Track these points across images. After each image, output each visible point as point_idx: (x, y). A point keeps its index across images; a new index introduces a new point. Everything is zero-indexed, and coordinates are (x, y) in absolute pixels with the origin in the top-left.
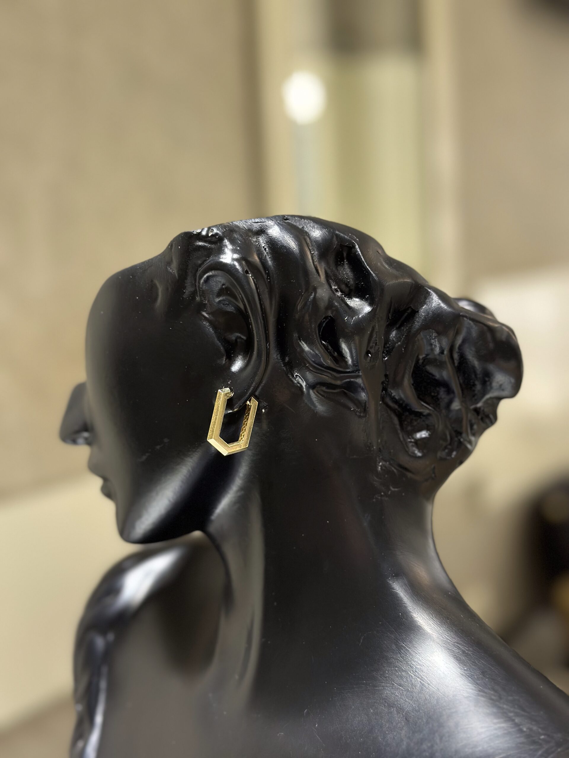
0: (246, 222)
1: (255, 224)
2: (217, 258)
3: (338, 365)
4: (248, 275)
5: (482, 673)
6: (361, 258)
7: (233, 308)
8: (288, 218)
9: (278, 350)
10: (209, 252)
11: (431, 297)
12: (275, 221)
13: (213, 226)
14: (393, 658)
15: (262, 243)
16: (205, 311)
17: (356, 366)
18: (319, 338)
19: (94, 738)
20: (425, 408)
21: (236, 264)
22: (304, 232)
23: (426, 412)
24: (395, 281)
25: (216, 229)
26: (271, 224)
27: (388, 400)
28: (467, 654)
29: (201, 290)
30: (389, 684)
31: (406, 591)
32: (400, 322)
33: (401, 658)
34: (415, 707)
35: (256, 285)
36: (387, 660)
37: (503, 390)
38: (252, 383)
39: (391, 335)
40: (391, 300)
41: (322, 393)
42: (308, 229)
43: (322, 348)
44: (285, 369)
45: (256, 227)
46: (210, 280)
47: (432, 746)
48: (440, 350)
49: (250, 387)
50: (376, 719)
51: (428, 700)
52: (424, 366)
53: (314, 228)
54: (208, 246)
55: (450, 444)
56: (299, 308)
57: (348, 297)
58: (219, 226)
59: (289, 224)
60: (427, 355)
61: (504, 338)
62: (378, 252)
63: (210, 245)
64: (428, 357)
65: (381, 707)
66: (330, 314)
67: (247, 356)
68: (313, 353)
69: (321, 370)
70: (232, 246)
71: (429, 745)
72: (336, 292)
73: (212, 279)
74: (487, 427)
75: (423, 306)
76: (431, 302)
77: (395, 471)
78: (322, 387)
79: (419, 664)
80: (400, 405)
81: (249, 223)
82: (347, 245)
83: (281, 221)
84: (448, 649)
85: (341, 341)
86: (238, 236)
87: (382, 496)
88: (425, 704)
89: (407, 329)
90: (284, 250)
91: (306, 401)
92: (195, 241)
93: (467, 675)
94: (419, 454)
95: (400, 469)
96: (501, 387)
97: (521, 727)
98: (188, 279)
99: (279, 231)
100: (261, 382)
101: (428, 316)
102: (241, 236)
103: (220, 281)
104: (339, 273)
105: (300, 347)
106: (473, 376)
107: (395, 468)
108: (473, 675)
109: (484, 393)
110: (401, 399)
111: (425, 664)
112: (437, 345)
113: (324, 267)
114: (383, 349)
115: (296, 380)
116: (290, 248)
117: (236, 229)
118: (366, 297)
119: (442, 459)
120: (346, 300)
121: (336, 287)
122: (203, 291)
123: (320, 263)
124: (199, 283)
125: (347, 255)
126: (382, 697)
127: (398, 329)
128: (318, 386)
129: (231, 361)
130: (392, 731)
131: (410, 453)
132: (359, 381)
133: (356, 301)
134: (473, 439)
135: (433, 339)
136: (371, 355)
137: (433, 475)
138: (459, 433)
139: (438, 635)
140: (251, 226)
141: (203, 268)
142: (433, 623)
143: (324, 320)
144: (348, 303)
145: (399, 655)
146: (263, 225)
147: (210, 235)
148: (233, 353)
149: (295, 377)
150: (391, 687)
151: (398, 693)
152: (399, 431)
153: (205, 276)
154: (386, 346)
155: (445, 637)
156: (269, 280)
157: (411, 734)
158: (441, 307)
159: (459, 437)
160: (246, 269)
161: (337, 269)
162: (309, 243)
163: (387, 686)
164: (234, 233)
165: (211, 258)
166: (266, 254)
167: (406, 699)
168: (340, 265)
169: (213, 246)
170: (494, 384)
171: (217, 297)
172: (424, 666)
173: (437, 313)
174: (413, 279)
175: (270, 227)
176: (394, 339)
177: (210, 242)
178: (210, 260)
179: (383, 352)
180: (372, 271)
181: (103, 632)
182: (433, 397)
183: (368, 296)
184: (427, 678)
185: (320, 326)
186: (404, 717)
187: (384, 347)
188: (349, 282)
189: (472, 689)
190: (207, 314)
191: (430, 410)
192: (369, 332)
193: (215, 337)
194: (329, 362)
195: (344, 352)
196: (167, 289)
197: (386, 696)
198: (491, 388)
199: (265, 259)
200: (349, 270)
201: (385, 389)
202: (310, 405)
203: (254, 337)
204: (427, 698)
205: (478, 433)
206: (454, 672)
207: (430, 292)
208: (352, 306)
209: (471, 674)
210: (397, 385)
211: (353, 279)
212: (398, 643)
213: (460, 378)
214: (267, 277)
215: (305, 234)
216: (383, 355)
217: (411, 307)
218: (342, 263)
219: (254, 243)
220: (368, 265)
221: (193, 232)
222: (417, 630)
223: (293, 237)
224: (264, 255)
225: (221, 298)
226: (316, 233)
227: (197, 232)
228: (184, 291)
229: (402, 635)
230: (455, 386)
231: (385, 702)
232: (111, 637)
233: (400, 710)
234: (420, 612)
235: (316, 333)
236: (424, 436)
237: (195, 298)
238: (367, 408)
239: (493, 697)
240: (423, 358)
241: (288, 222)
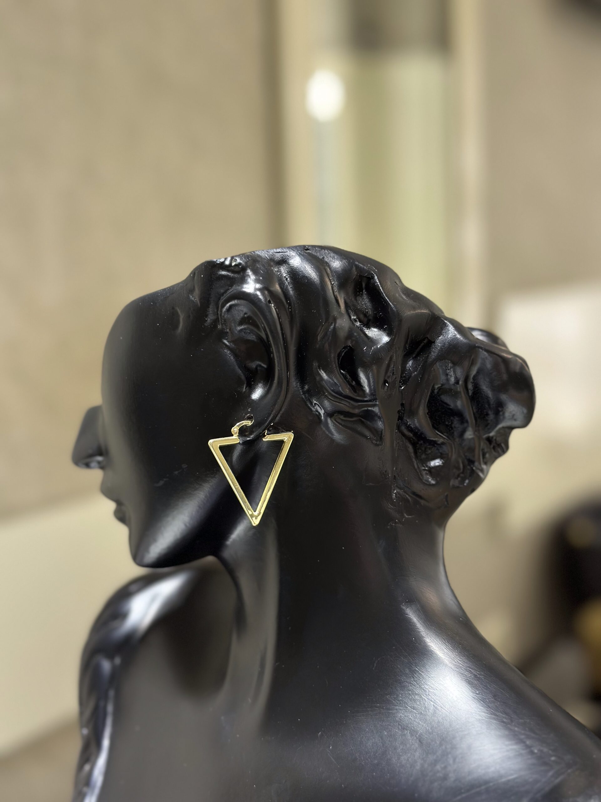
0: (268, 252)
1: (277, 254)
2: (240, 288)
3: (356, 394)
4: (270, 304)
5: (493, 696)
6: (380, 289)
7: (254, 336)
8: (309, 248)
9: (297, 378)
10: (232, 282)
11: (448, 328)
12: (297, 251)
13: (236, 256)
14: (406, 682)
15: (284, 272)
16: (226, 339)
17: (374, 395)
18: (338, 368)
19: (102, 761)
20: (440, 437)
21: (258, 293)
22: (325, 262)
23: (440, 441)
24: (413, 312)
25: (239, 259)
26: (292, 254)
27: (403, 428)
28: (479, 678)
29: (223, 318)
30: (403, 707)
31: (419, 617)
32: (416, 353)
33: (414, 682)
34: (428, 729)
35: (278, 314)
36: (400, 683)
37: (515, 420)
38: (272, 411)
39: (408, 365)
40: (409, 331)
41: (339, 421)
42: (328, 259)
43: (341, 377)
44: (304, 397)
45: (278, 256)
46: (232, 308)
47: (445, 767)
48: (455, 380)
49: (270, 415)
50: (390, 741)
51: (441, 723)
52: (439, 396)
53: (335, 259)
54: (231, 275)
55: (463, 473)
56: (319, 338)
57: (366, 327)
58: (242, 256)
59: (309, 254)
60: (442, 385)
61: (517, 369)
62: (395, 282)
63: (233, 275)
64: (443, 387)
65: (395, 730)
66: (349, 343)
67: (267, 384)
68: (332, 382)
69: (341, 399)
70: (255, 276)
71: (443, 766)
72: (355, 322)
73: (234, 308)
74: (499, 455)
75: (439, 337)
76: (447, 333)
77: (409, 498)
78: (340, 415)
79: (432, 687)
80: (415, 434)
81: (271, 253)
82: (366, 276)
83: (302, 251)
84: (461, 673)
85: (359, 371)
86: (261, 266)
87: (396, 523)
88: (438, 726)
89: (424, 359)
90: (305, 280)
91: (324, 429)
92: (219, 270)
93: (480, 699)
94: (433, 482)
95: (414, 497)
96: (513, 418)
97: (532, 749)
98: (210, 307)
99: (300, 261)
100: (280, 410)
101: (443, 346)
102: (263, 265)
103: (242, 310)
104: (358, 304)
105: (319, 374)
106: (487, 406)
107: (409, 496)
108: (486, 699)
109: (497, 423)
110: (416, 428)
111: (438, 688)
112: (452, 375)
113: (344, 297)
114: (400, 379)
115: (314, 408)
116: (312, 279)
117: (259, 259)
118: (385, 327)
119: (454, 487)
120: (364, 330)
121: (355, 317)
122: (225, 321)
123: (339, 293)
124: (221, 311)
125: (366, 285)
126: (396, 720)
127: (415, 359)
128: (335, 415)
129: (251, 389)
130: (406, 753)
131: (424, 481)
132: (376, 410)
133: (374, 331)
134: (484, 467)
135: (449, 370)
136: (388, 384)
137: (446, 503)
138: (471, 462)
139: (451, 659)
140: (273, 255)
141: (226, 297)
142: (445, 648)
143: (344, 350)
144: (366, 332)
145: (412, 679)
146: (284, 255)
147: (233, 264)
148: (253, 381)
149: (314, 405)
150: (405, 710)
151: (412, 717)
152: (414, 460)
153: (228, 305)
154: (402, 376)
155: (457, 661)
156: (290, 310)
157: (424, 756)
158: (457, 338)
159: (472, 466)
160: (268, 299)
161: (356, 300)
162: (329, 274)
163: (400, 710)
164: (257, 262)
165: (234, 287)
166: (287, 284)
167: (420, 722)
168: (359, 295)
169: (236, 276)
170: (507, 414)
171: (239, 326)
172: (437, 689)
173: (453, 344)
174: (429, 310)
175: (292, 257)
176: (410, 369)
177: (233, 272)
178: (232, 289)
179: (400, 382)
180: (390, 302)
181: (110, 656)
182: (447, 426)
183: (386, 326)
184: (439, 701)
185: (339, 355)
186: (418, 740)
187: (401, 377)
188: (367, 312)
189: (485, 712)
190: (228, 342)
191: (444, 438)
192: (387, 362)
193: (236, 365)
194: (347, 391)
195: (362, 381)
196: (189, 316)
197: (400, 719)
198: (504, 418)
199: (287, 289)
200: (367, 300)
201: (400, 418)
202: (327, 433)
203: (275, 365)
204: (440, 721)
205: (490, 461)
206: (466, 695)
207: (446, 323)
208: (370, 337)
209: (483, 697)
210: (413, 413)
211: (370, 309)
212: (412, 667)
213: (474, 408)
214: (289, 306)
215: (325, 265)
216: (399, 385)
217: (427, 337)
218: (361, 293)
219: (276, 273)
220: (386, 296)
221: (217, 261)
222: (431, 654)
223: (314, 268)
224: (286, 285)
225: (242, 327)
226: (336, 263)
227: (220, 262)
228: (206, 319)
229: (415, 659)
230: (469, 415)
231: (399, 724)
232: (118, 661)
233: (413, 732)
234: (433, 637)
235: (335, 363)
236: (437, 464)
237: (217, 327)
238: (383, 436)
239: (505, 720)
240: (438, 388)
241: (308, 252)
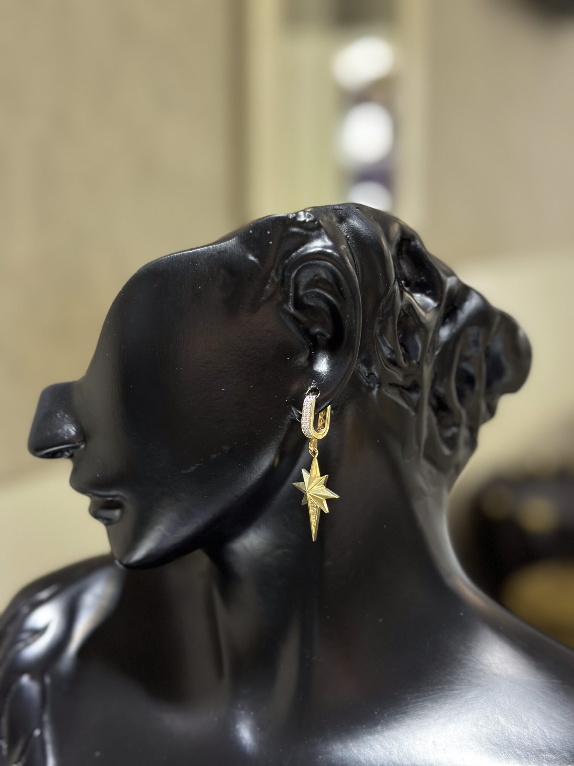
7: (320, 301)
15: (344, 231)
16: (290, 304)
17: (418, 364)
18: (397, 334)
29: (291, 281)
38: (341, 383)
43: (398, 345)
46: (303, 269)
49: (339, 387)
54: (304, 232)
56: (384, 302)
63: (306, 232)
66: (405, 309)
72: (405, 287)
73: (306, 269)
90: (369, 240)
92: (290, 227)
103: (313, 272)
105: (379, 343)
115: (366, 379)
121: (404, 282)
125: (406, 248)
141: (299, 256)
146: (342, 213)
148: (313, 351)
149: (367, 375)
153: (300, 266)
165: (306, 246)
166: (349, 244)
169: (310, 233)
171: (304, 290)
177: (306, 229)
178: (304, 248)
185: (397, 322)
188: (407, 276)
193: (299, 333)
194: (401, 360)
199: (351, 250)
203: (350, 333)
208: (417, 302)
211: (410, 274)
221: (288, 216)
225: (308, 291)
227: (292, 217)
235: (395, 330)
238: (419, 407)
